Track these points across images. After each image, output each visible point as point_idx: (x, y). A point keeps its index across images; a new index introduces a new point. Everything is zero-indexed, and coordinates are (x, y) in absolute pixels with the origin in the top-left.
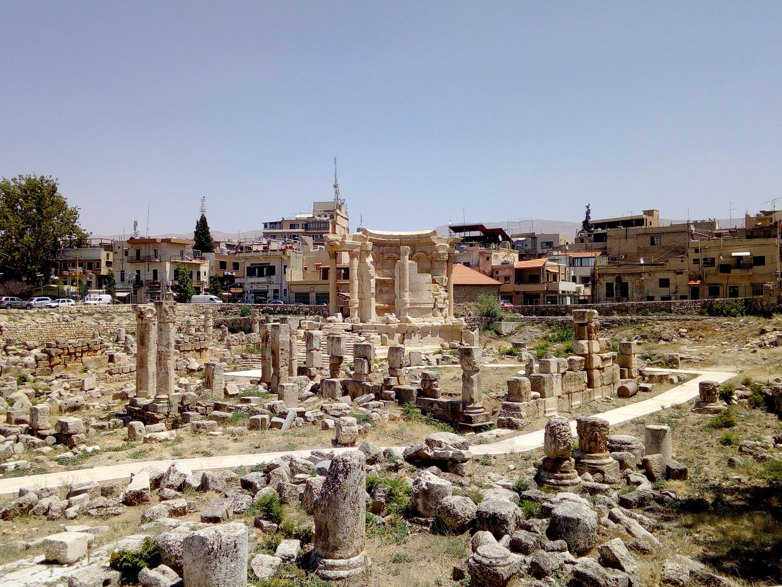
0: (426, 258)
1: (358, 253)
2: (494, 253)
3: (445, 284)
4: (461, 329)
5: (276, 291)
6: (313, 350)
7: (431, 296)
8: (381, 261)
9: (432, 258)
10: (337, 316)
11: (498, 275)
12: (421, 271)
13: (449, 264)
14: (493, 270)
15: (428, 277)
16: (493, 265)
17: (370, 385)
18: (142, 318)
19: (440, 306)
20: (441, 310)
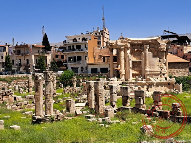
0: (155, 51)
1: (123, 49)
2: (184, 48)
3: (165, 62)
4: (174, 83)
5: (82, 68)
6: (113, 93)
7: (159, 68)
8: (133, 52)
9: (158, 50)
10: (114, 78)
11: (187, 58)
12: (154, 56)
13: (166, 53)
14: (184, 55)
15: (158, 59)
16: (184, 53)
17: (144, 110)
18: (37, 80)
19: (163, 72)
20: (164, 74)
